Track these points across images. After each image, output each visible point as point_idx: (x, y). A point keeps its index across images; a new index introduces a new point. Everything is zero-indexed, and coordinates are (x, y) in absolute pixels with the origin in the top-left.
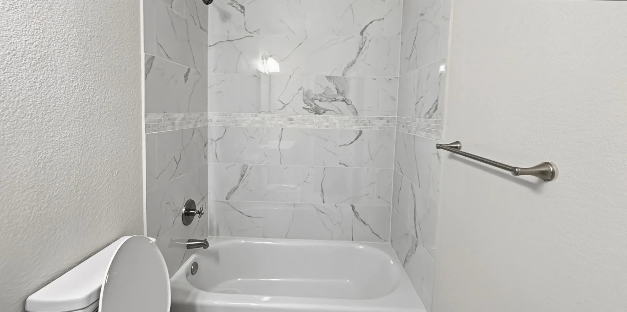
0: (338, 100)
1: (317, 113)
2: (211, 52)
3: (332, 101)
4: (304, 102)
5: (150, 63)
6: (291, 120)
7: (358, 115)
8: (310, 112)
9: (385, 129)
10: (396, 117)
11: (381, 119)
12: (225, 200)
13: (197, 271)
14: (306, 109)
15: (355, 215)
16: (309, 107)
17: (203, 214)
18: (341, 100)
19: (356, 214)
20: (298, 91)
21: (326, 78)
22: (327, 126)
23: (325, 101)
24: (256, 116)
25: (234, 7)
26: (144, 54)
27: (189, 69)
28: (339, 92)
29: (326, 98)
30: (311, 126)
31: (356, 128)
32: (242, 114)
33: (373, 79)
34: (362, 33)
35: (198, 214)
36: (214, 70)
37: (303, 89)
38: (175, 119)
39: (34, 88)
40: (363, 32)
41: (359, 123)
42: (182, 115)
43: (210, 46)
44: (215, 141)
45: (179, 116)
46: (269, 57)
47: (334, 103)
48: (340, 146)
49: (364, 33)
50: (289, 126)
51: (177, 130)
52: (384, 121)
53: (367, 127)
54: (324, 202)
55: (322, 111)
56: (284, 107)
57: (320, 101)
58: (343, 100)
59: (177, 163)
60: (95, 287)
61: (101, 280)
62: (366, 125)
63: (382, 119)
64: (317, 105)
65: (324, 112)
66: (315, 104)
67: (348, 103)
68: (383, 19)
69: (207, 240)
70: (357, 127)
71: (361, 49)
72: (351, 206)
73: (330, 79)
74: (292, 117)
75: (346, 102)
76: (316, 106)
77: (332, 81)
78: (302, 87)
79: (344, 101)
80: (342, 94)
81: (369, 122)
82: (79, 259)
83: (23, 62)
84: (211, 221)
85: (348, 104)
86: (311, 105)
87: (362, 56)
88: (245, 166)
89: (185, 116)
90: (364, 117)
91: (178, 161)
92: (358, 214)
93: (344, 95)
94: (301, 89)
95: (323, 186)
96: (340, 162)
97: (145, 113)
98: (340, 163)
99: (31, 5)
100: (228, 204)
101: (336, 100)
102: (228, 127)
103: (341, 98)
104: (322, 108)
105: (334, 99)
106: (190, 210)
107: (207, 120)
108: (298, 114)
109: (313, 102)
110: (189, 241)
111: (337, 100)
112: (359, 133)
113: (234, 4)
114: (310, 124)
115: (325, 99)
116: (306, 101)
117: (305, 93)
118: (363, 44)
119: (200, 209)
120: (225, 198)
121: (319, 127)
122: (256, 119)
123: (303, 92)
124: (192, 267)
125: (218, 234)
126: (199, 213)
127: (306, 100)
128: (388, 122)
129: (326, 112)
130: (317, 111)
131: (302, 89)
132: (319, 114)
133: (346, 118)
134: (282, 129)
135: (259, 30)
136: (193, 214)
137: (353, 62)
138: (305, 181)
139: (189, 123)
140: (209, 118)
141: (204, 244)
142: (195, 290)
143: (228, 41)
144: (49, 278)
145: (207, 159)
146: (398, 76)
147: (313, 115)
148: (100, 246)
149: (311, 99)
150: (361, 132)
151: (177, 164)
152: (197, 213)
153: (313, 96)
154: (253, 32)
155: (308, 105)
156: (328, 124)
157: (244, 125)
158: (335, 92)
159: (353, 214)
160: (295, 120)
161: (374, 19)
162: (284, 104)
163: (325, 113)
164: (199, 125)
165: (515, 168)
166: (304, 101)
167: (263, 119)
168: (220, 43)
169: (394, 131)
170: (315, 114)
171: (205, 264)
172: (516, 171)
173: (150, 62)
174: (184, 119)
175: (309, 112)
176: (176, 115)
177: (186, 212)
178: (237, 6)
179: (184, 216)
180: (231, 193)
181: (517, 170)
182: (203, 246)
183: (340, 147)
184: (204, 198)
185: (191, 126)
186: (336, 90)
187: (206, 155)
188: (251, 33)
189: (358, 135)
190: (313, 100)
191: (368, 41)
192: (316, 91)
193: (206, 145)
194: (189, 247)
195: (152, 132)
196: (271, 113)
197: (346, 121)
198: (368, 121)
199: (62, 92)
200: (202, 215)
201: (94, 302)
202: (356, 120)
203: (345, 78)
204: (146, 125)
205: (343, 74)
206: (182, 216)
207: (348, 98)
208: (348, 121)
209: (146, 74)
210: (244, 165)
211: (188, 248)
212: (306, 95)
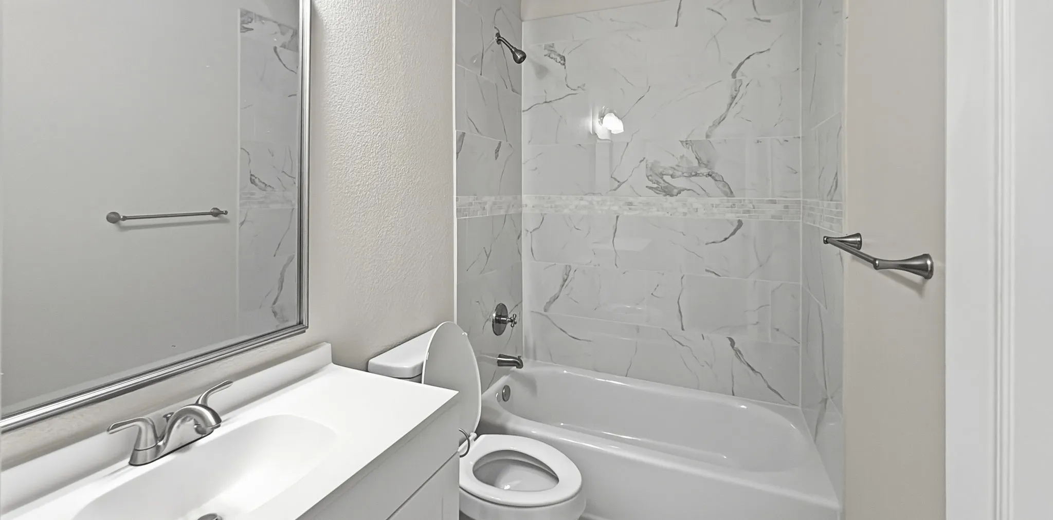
0: (701, 175)
1: (668, 195)
2: (525, 117)
3: (691, 176)
4: (648, 179)
5: (461, 140)
6: (630, 204)
7: (734, 197)
8: (658, 193)
9: (782, 219)
10: (801, 199)
11: (774, 202)
12: (543, 312)
13: (509, 396)
14: (651, 188)
15: (735, 355)
16: (655, 186)
17: (515, 323)
18: (705, 174)
19: (738, 353)
20: (639, 164)
21: (680, 143)
22: (685, 214)
23: (680, 176)
24: (582, 199)
25: (552, 58)
26: (456, 131)
27: (500, 143)
28: (702, 163)
29: (681, 171)
30: (660, 213)
31: (733, 217)
32: (564, 197)
33: (756, 141)
34: (734, 75)
35: (510, 323)
36: (529, 142)
37: (647, 161)
38: (486, 203)
39: (377, 173)
40: (736, 72)
41: (736, 209)
42: (493, 198)
43: (523, 111)
44: (531, 232)
45: (489, 200)
46: (607, 113)
47: (693, 178)
48: (706, 244)
49: (738, 74)
50: (625, 213)
51: (489, 217)
52: (780, 207)
53: (751, 214)
54: (683, 329)
55: (675, 191)
56: (619, 186)
57: (672, 176)
58: (708, 175)
59: (487, 255)
60: (418, 362)
61: (424, 357)
62: (748, 212)
63: (776, 203)
64: (668, 183)
65: (679, 193)
66: (664, 180)
67: (717, 178)
68: (769, 50)
69: (521, 358)
70: (733, 215)
71: (734, 98)
72: (728, 339)
73: (687, 144)
74: (631, 199)
75: (713, 178)
76: (666, 185)
77: (690, 147)
78: (644, 158)
79: (711, 175)
80: (706, 166)
81: (754, 208)
82: (402, 340)
83: (372, 151)
84: (525, 337)
85: (716, 180)
86: (658, 183)
87: (735, 109)
88: (568, 267)
89: (496, 199)
90: (744, 200)
91: (488, 253)
92: (740, 353)
93: (709, 167)
94: (643, 160)
95: (680, 304)
96: (708, 269)
97: (457, 195)
98: (707, 271)
99: (377, 102)
100: (547, 316)
101: (696, 175)
102: (545, 214)
103: (704, 171)
104: (674, 187)
105: (693, 174)
106: (501, 316)
107: (521, 206)
108: (641, 196)
109: (662, 178)
110: (500, 356)
111: (699, 174)
112: (736, 224)
113: (553, 55)
114: (658, 211)
115: (680, 173)
116: (650, 178)
117: (650, 166)
118: (737, 91)
119: (512, 316)
120: (543, 310)
121: (671, 215)
122: (583, 203)
123: (647, 165)
124: (504, 391)
125: (535, 358)
126: (512, 321)
127: (651, 176)
128: (786, 207)
129: (682, 192)
130: (668, 191)
131: (645, 160)
132: (672, 195)
133: (716, 201)
134: (617, 217)
135: (584, 85)
136: (505, 322)
137: (723, 119)
138: (652, 294)
139: (500, 208)
140: (524, 203)
141: (519, 365)
142: (506, 413)
143: (546, 102)
144: (382, 349)
145: (521, 255)
146: (801, 136)
147: (661, 197)
148: (417, 331)
149: (658, 174)
150: (740, 223)
151: (488, 257)
152: (509, 321)
153: (661, 170)
154: (576, 88)
155: (654, 183)
156: (685, 210)
157: (566, 211)
158: (696, 163)
159: (733, 352)
160: (635, 204)
161: (755, 52)
162: (619, 182)
163: (680, 195)
164: (512, 211)
165: (875, 259)
166: (648, 177)
167: (591, 203)
168: (536, 106)
169: (799, 222)
170: (665, 195)
171: (517, 390)
172: (876, 264)
173: (461, 138)
174: (495, 203)
175: (655, 192)
176: (486, 199)
177: (497, 318)
178: (556, 57)
179: (494, 323)
180: (550, 303)
181: (877, 262)
182: (516, 364)
183: (707, 246)
184: (519, 304)
185: (502, 212)
186: (696, 160)
187: (520, 251)
188: (574, 90)
189: (734, 227)
190: (661, 175)
191: (745, 84)
192: (667, 162)
193: (519, 237)
194: (500, 363)
195: (463, 216)
196: (602, 195)
197: (714, 206)
198: (752, 207)
199: (394, 176)
200: (515, 325)
201: (418, 376)
202: (731, 204)
203: (710, 142)
204: (457, 209)
205: (707, 136)
206: (493, 322)
207: (715, 172)
208: (717, 206)
209: (457, 153)
210: (566, 266)
211: (499, 365)
212: (651, 169)
